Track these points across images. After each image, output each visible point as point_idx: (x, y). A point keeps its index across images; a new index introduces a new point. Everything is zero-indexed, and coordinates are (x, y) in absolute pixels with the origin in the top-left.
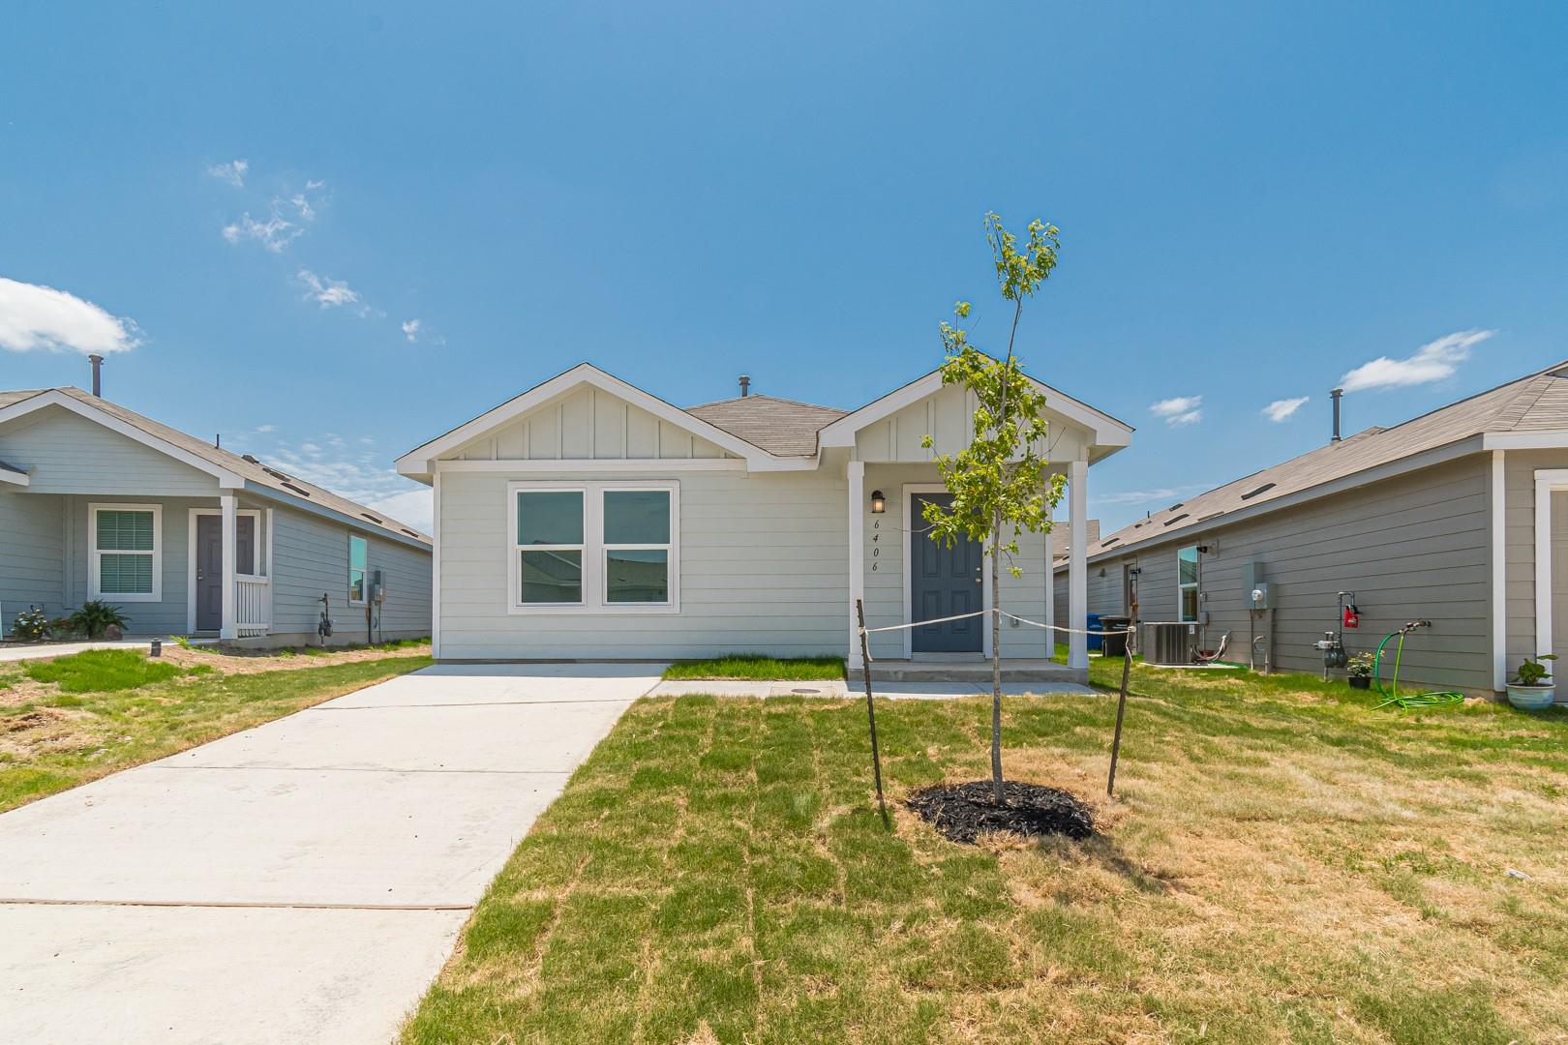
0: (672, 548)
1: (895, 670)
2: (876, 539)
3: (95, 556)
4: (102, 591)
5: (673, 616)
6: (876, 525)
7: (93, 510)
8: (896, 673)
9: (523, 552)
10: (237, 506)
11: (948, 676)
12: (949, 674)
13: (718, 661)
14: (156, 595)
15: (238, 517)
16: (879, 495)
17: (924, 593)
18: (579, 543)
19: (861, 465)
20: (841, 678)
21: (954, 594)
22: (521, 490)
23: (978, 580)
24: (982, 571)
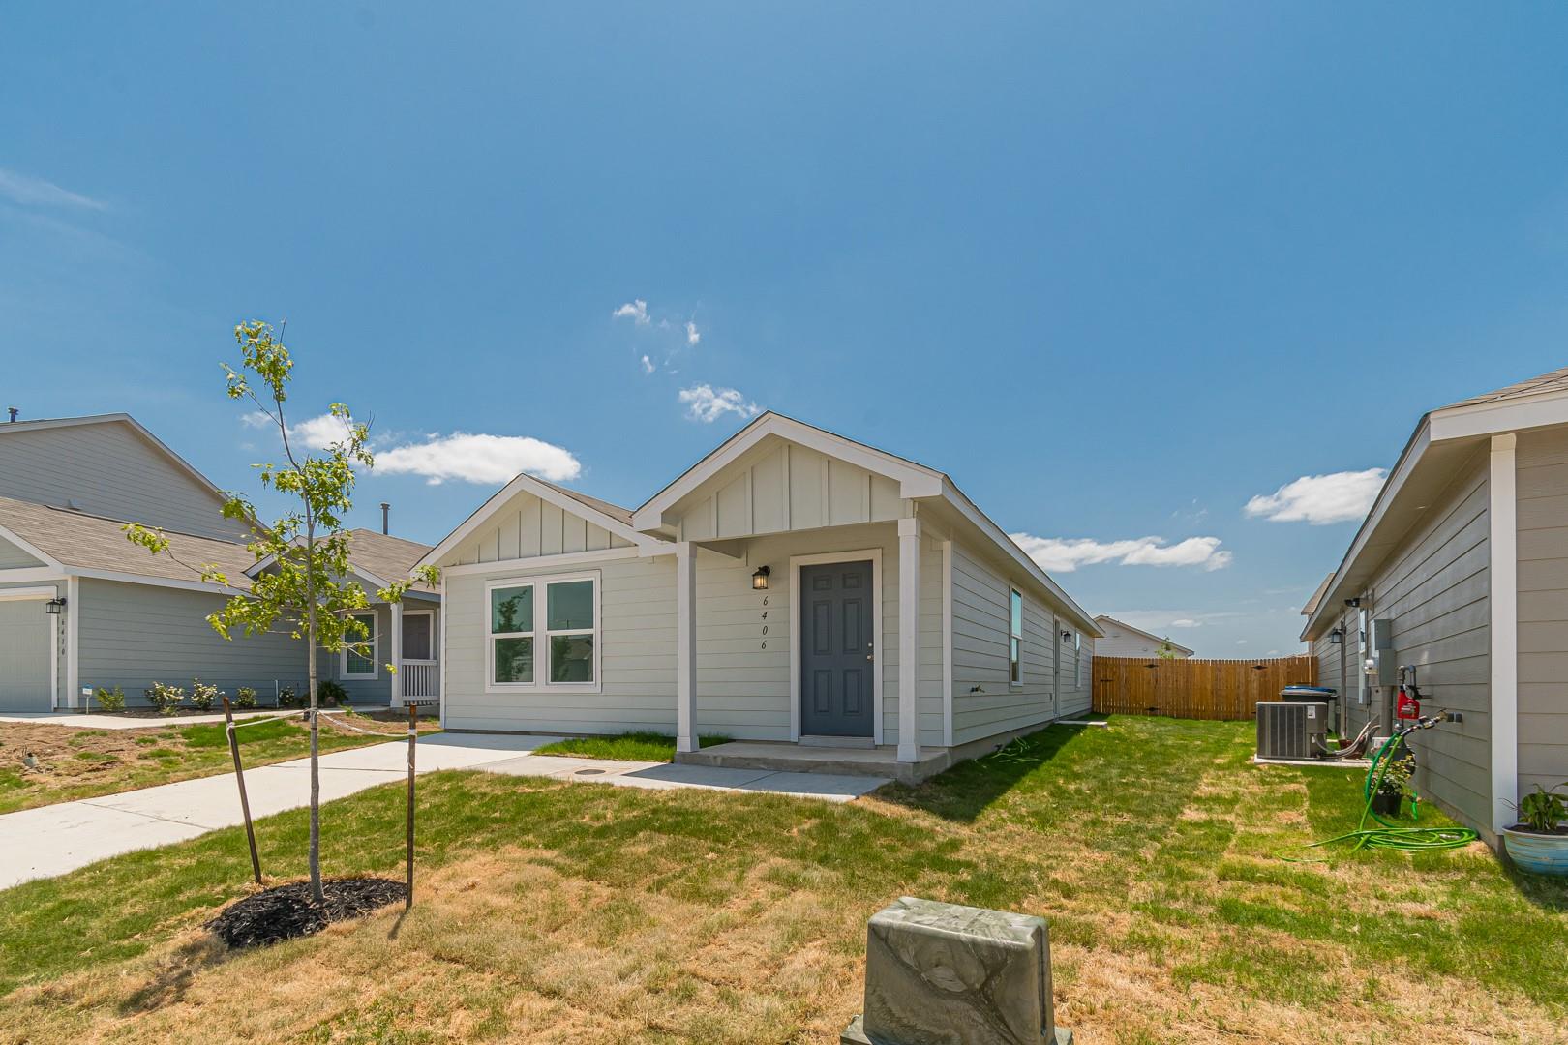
0: (595, 631)
1: (716, 754)
2: (764, 617)
4: (350, 672)
5: (595, 694)
6: (765, 602)
8: (715, 757)
9: (496, 640)
11: (764, 764)
12: (764, 761)
13: (612, 739)
14: (374, 676)
15: (403, 616)
16: (764, 571)
17: (815, 671)
18: (532, 630)
19: (686, 545)
20: (669, 761)
21: (845, 672)
22: (494, 588)
23: (869, 657)
24: (873, 647)
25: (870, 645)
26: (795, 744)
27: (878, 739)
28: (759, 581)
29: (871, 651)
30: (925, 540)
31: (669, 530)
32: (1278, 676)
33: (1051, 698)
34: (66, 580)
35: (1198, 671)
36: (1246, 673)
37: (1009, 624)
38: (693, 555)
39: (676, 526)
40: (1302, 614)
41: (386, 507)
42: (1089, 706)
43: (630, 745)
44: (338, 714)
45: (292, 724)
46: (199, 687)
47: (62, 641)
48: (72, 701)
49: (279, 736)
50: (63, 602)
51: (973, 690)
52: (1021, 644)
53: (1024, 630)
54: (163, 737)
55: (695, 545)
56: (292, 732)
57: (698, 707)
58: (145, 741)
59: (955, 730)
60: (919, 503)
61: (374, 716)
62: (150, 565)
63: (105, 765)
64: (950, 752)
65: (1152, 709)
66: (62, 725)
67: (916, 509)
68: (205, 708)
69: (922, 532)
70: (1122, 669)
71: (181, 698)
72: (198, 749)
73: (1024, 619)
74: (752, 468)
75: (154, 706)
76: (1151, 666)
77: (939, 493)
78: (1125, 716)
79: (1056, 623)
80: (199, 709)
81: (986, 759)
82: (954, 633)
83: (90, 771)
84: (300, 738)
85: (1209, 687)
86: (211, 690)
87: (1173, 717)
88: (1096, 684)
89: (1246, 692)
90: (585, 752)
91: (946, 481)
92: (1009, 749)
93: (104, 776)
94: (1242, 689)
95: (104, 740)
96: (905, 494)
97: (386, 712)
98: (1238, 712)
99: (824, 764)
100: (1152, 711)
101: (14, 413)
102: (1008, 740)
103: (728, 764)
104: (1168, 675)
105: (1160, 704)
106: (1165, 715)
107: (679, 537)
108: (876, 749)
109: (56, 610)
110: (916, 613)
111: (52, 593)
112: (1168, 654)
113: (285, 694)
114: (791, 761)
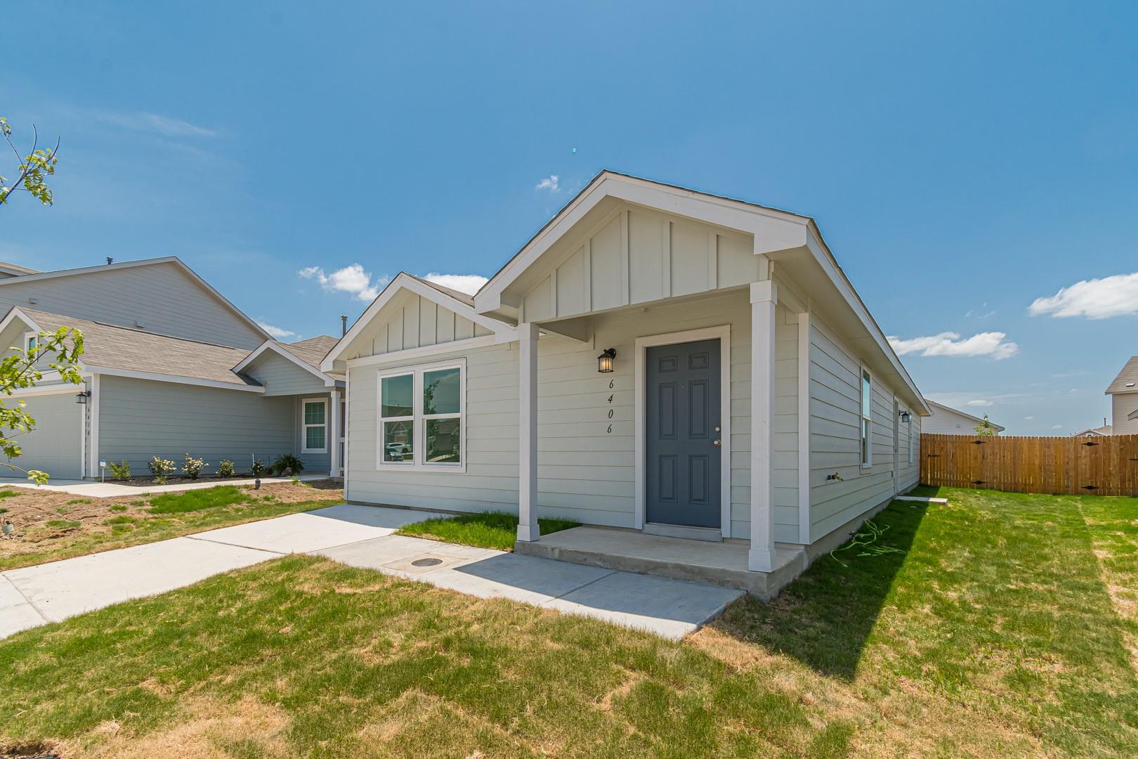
0: (461, 415)
1: (556, 544)
2: (610, 400)
3: (304, 427)
4: (307, 447)
5: (460, 475)
6: (611, 386)
7: (304, 402)
8: (553, 549)
9: (384, 423)
10: (340, 396)
14: (325, 451)
16: (610, 354)
17: (661, 457)
18: (412, 414)
19: (528, 326)
20: (509, 549)
21: (691, 457)
22: (384, 377)
23: (716, 443)
24: (720, 431)
25: (717, 429)
26: (640, 531)
27: (725, 531)
28: (605, 364)
29: (718, 436)
30: (781, 308)
31: (510, 311)
32: (1109, 452)
33: (892, 476)
34: (91, 377)
35: (1025, 447)
36: (1076, 449)
37: (860, 405)
38: (534, 338)
39: (517, 307)
40: (1106, 393)
41: (344, 319)
42: (917, 479)
43: (479, 528)
44: (286, 483)
45: (244, 492)
46: (189, 460)
47: (88, 424)
48: (94, 472)
49: (226, 504)
50: (89, 394)
51: (829, 478)
52: (871, 425)
53: (872, 411)
54: (135, 504)
55: (539, 326)
56: (239, 500)
57: (539, 489)
58: (116, 508)
59: (812, 525)
60: (776, 262)
61: (315, 484)
62: (156, 365)
63: (65, 532)
64: (806, 550)
65: (979, 483)
66: (67, 493)
67: (772, 270)
68: (194, 477)
69: (778, 300)
70: (949, 445)
71: (174, 469)
72: (156, 515)
73: (872, 400)
74: (591, 240)
75: (152, 475)
76: (978, 443)
77: (802, 242)
78: (953, 489)
79: (896, 404)
80: (189, 478)
81: (840, 552)
82: (812, 416)
83: (51, 538)
84: (244, 505)
85: (1037, 463)
86: (198, 463)
87: (1000, 490)
88: (924, 459)
89: (1076, 467)
90: (439, 534)
91: (811, 227)
92: (862, 535)
93: (54, 544)
94: (1072, 464)
95: (85, 507)
96: (759, 248)
97: (327, 480)
98: (1068, 487)
99: (665, 566)
100: (979, 484)
101: (110, 261)
102: (859, 525)
103: (566, 558)
104: (996, 451)
105: (987, 478)
106: (992, 488)
107: (520, 320)
108: (723, 541)
109: (83, 400)
110: (771, 396)
111: (82, 388)
112: (987, 430)
113: (257, 465)
114: (630, 559)
